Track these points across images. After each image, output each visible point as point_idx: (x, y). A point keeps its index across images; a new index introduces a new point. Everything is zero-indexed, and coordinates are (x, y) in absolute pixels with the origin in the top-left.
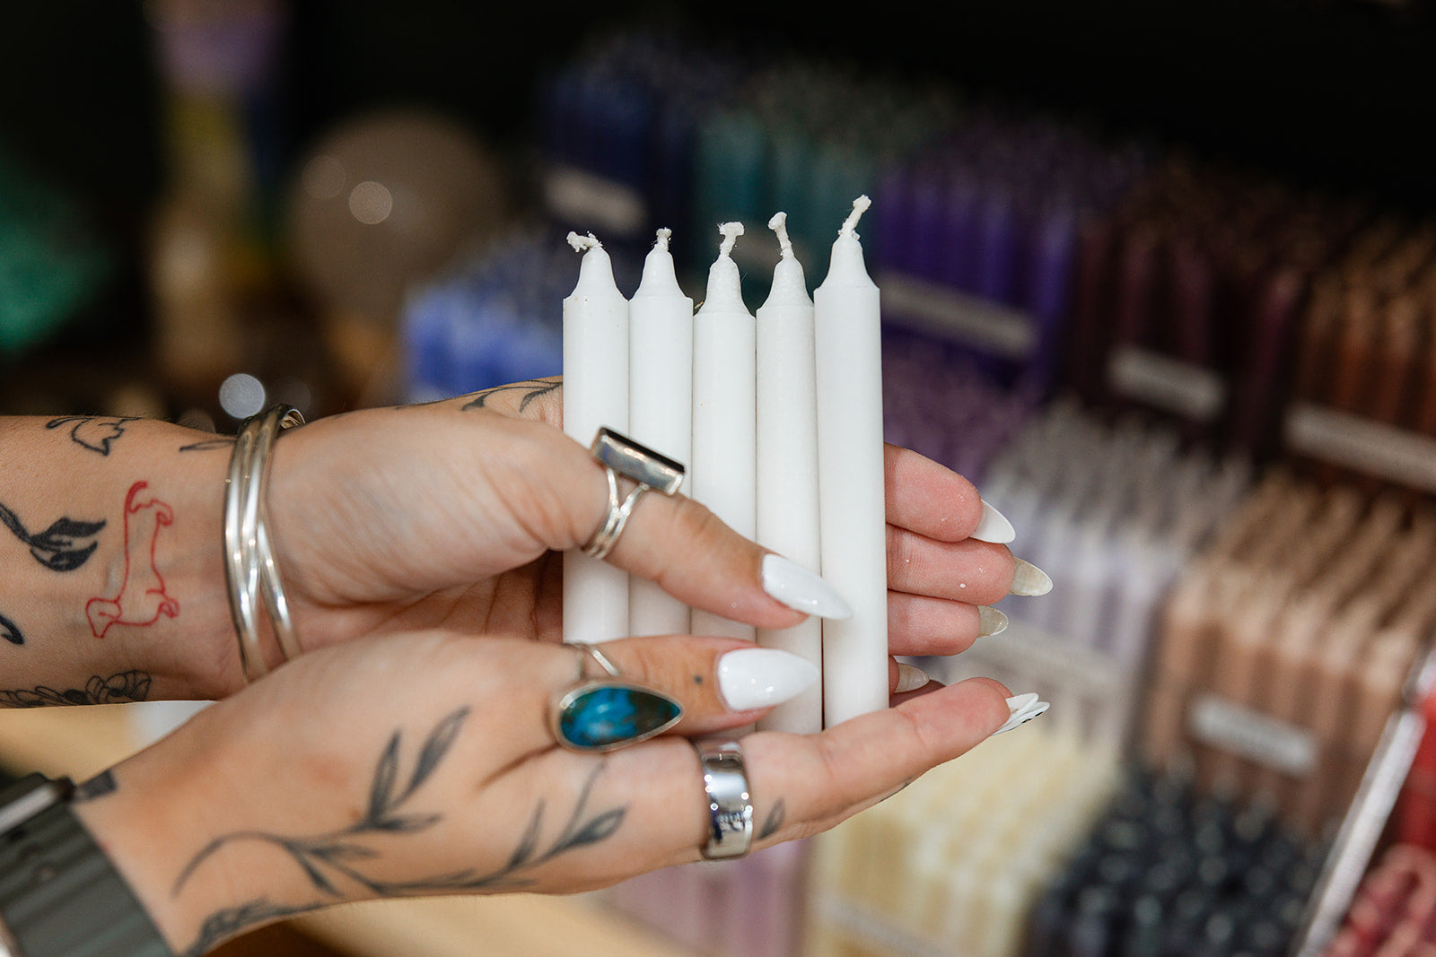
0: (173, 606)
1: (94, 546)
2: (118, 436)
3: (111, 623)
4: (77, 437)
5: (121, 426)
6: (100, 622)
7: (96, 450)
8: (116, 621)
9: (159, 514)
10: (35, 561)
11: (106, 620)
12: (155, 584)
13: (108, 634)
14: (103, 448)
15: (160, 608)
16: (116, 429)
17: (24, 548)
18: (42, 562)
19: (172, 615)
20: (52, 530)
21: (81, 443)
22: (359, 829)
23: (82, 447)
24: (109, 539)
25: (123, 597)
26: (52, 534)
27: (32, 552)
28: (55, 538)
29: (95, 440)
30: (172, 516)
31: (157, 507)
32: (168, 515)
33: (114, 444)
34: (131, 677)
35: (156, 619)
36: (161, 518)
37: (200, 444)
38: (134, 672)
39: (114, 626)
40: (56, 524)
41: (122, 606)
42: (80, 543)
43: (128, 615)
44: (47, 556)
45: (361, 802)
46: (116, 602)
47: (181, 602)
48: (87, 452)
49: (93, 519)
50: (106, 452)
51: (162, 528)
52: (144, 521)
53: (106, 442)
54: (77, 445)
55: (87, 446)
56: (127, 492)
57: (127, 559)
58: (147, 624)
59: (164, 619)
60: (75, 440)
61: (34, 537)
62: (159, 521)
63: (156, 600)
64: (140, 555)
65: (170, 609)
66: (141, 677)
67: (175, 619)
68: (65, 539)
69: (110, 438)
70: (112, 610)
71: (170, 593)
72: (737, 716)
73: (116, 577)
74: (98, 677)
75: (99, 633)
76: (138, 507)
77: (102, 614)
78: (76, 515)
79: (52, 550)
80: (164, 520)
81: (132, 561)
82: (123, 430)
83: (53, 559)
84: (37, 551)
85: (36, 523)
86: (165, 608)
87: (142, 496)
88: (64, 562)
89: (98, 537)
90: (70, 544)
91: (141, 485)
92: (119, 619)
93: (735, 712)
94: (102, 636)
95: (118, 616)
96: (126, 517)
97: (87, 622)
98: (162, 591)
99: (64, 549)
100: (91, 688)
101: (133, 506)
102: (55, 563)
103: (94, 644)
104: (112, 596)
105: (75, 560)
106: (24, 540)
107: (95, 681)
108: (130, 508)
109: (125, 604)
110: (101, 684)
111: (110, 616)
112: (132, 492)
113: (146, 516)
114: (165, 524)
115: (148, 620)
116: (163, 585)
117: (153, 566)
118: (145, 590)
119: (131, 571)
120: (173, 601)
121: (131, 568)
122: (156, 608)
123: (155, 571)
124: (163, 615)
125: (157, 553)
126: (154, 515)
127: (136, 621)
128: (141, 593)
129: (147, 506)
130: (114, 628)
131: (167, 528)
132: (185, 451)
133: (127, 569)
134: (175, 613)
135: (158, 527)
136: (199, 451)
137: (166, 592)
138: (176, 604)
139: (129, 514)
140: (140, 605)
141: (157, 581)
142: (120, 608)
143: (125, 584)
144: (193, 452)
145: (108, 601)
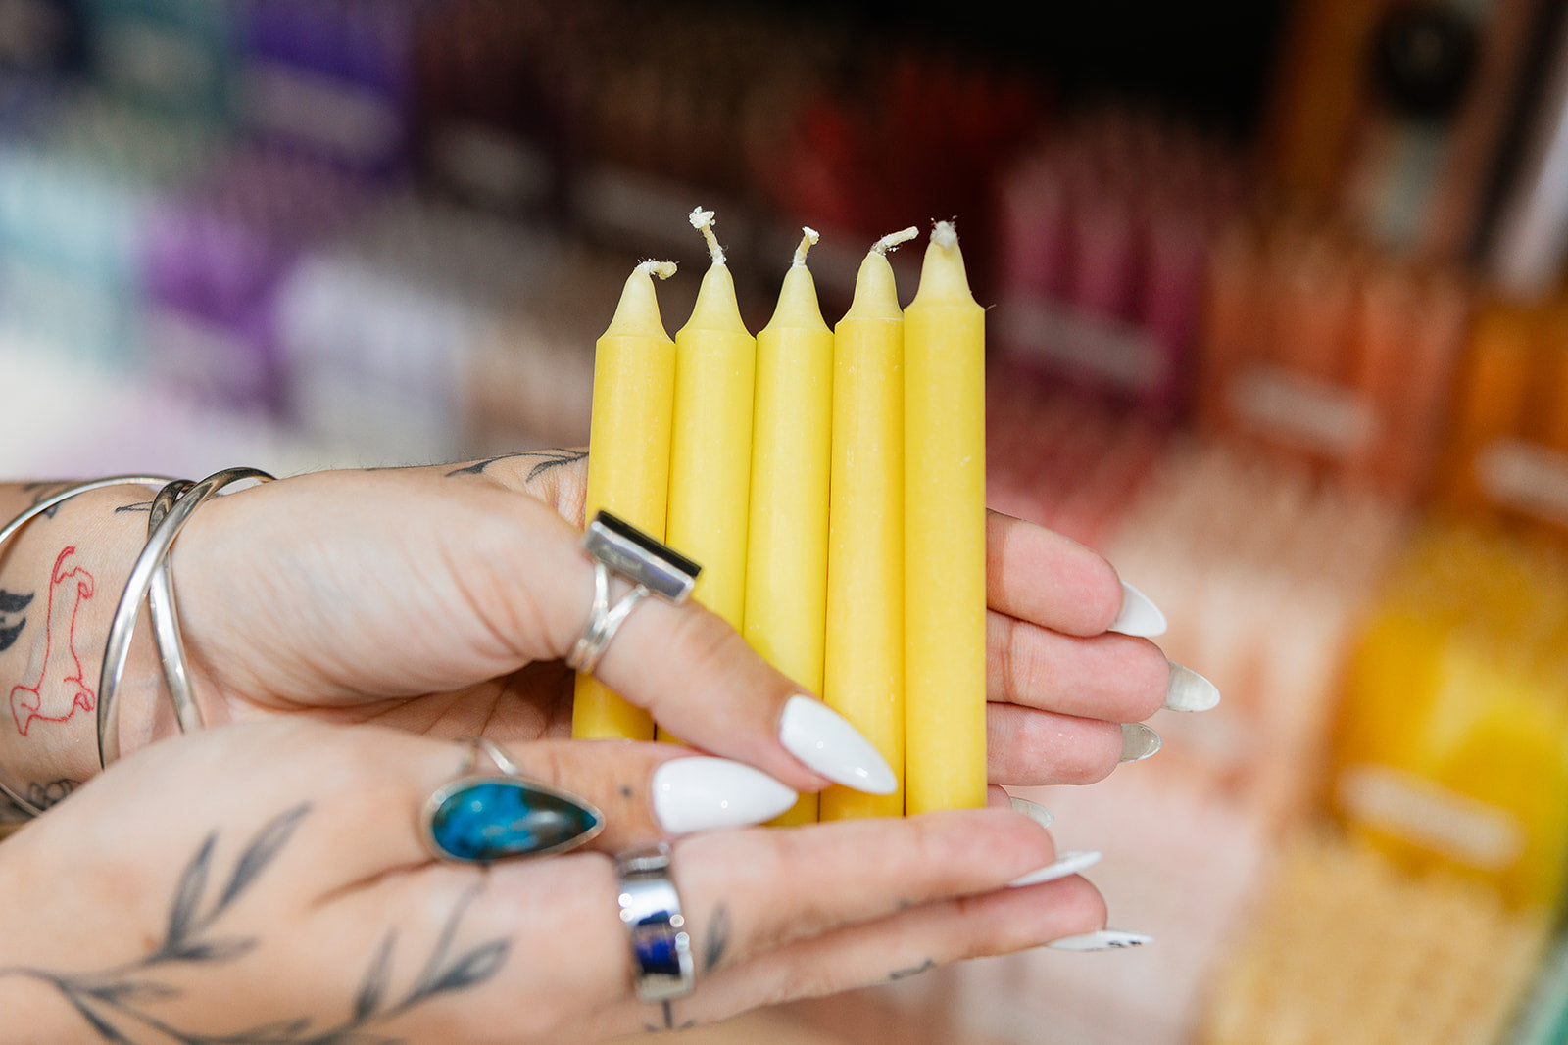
0: (88, 696)
1: (23, 623)
3: (30, 718)
6: (23, 716)
8: (35, 715)
9: (80, 584)
11: (28, 713)
12: (75, 673)
13: (28, 732)
14: (52, 510)
15: (77, 702)
19: (88, 709)
22: (154, 960)
24: (36, 614)
25: (43, 684)
30: (92, 585)
31: (80, 576)
32: (91, 589)
33: (61, 505)
34: (66, 787)
35: (72, 713)
36: (83, 588)
37: (137, 504)
38: (66, 780)
39: (35, 719)
41: (41, 697)
42: (11, 620)
43: (48, 709)
46: (35, 691)
49: (24, 591)
50: (51, 515)
51: (82, 599)
52: (67, 593)
56: (54, 560)
58: (64, 719)
59: (81, 713)
62: (80, 592)
63: (73, 689)
64: (60, 633)
65: (87, 702)
67: (91, 713)
70: (32, 700)
71: (87, 681)
73: (38, 661)
75: (23, 729)
76: (62, 577)
77: (24, 705)
78: (11, 588)
80: (85, 593)
81: (51, 639)
86: (81, 699)
87: (69, 563)
89: (27, 612)
91: (69, 551)
92: (39, 712)
94: (25, 733)
95: (38, 709)
96: (51, 588)
97: (12, 716)
98: (79, 679)
100: (34, 796)
101: (59, 576)
103: (18, 741)
104: (33, 684)
105: (7, 639)
107: (35, 788)
108: (56, 580)
109: (44, 692)
110: (42, 794)
111: (31, 709)
112: (60, 559)
113: (70, 587)
114: (86, 597)
115: (65, 715)
116: (80, 671)
117: (71, 647)
118: (63, 677)
119: (50, 654)
120: (89, 691)
121: (52, 650)
122: (73, 699)
123: (73, 654)
124: (79, 707)
125: (76, 631)
126: (76, 586)
127: (53, 715)
128: (59, 681)
129: (72, 575)
130: (34, 724)
131: (87, 602)
132: (120, 512)
133: (48, 652)
134: (91, 705)
135: (78, 600)
136: (133, 513)
137: (83, 680)
138: (93, 695)
139: (55, 584)
140: (57, 696)
141: (75, 666)
142: (39, 699)
143: (45, 669)
144: (126, 514)
145: (29, 690)
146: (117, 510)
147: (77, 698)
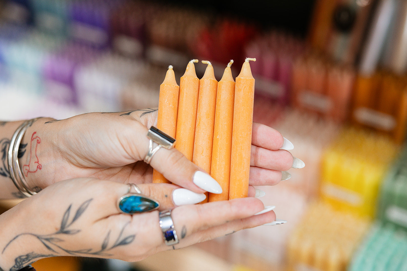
0: (40, 166)
1: (25, 151)
3: (28, 172)
6: (26, 172)
8: (29, 171)
9: (37, 140)
12: (37, 161)
13: (28, 176)
15: (37, 168)
19: (40, 169)
22: (58, 233)
24: (28, 148)
25: (30, 164)
31: (38, 138)
32: (40, 141)
35: (37, 170)
37: (50, 121)
38: (37, 187)
42: (23, 150)
43: (31, 170)
45: (58, 226)
46: (29, 166)
49: (26, 143)
51: (38, 144)
58: (35, 172)
62: (37, 142)
63: (37, 164)
64: (33, 152)
66: (39, 189)
67: (41, 170)
71: (40, 163)
73: (29, 158)
75: (26, 175)
76: (34, 139)
77: (26, 169)
78: (22, 143)
80: (39, 142)
81: (32, 154)
86: (39, 167)
87: (35, 136)
88: (20, 155)
89: (26, 148)
90: (21, 150)
91: (35, 133)
96: (31, 142)
97: (24, 172)
98: (38, 162)
99: (20, 152)
101: (33, 139)
104: (28, 164)
105: (22, 155)
108: (32, 139)
109: (30, 166)
111: (28, 170)
112: (33, 135)
113: (35, 141)
114: (39, 143)
115: (35, 170)
116: (38, 160)
117: (36, 155)
118: (34, 162)
119: (32, 157)
120: (40, 165)
121: (32, 156)
122: (37, 167)
123: (36, 156)
124: (38, 169)
125: (37, 151)
126: (37, 141)
127: (33, 171)
128: (34, 163)
129: (35, 138)
130: (29, 173)
131: (39, 144)
132: (46, 123)
133: (31, 157)
134: (41, 168)
135: (37, 144)
136: (49, 123)
137: (39, 163)
138: (41, 166)
139: (32, 141)
140: (34, 167)
141: (37, 159)
142: (29, 168)
143: (30, 160)
144: (48, 123)
145: (27, 166)
146: (45, 123)
147: (38, 167)
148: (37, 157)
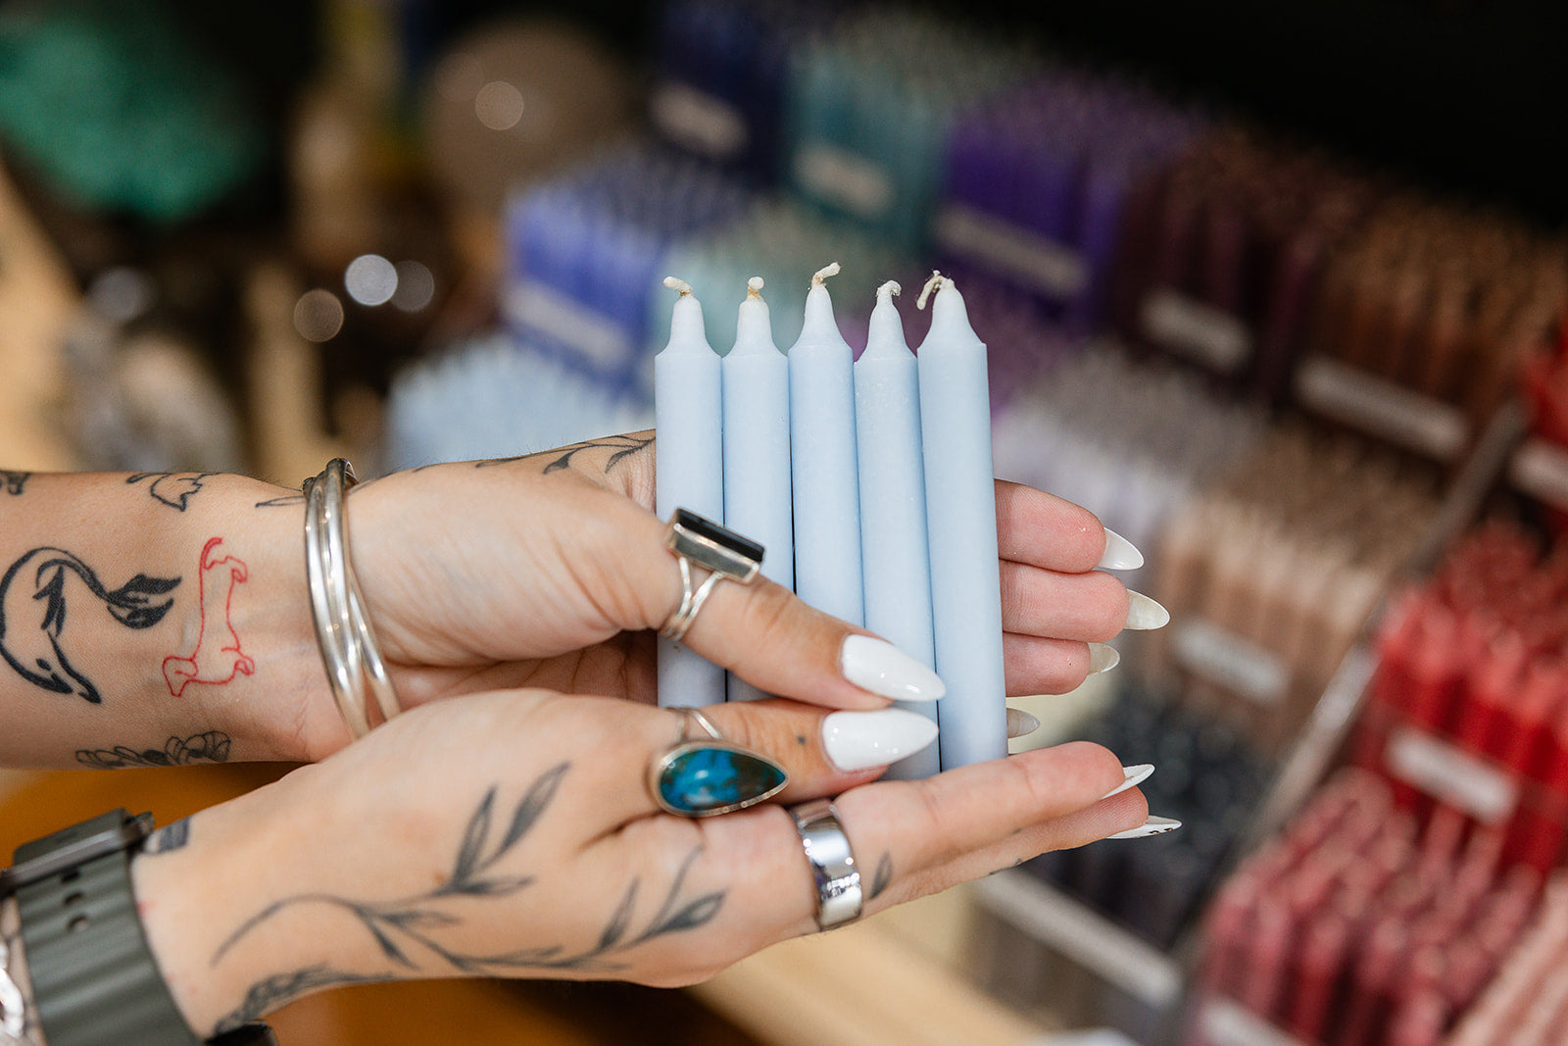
0: (248, 662)
1: (170, 603)
2: (196, 491)
3: (187, 682)
4: (155, 492)
5: (199, 482)
6: (177, 681)
7: (174, 505)
8: (192, 680)
9: (233, 571)
10: (112, 618)
11: (184, 678)
12: (230, 642)
13: (185, 693)
14: (180, 503)
15: (237, 668)
16: (194, 484)
17: (102, 604)
18: (120, 619)
19: (248, 673)
20: (129, 587)
21: (159, 498)
22: (442, 892)
23: (160, 502)
24: (185, 595)
25: (198, 655)
26: (128, 591)
27: (109, 608)
28: (131, 595)
29: (173, 496)
30: (246, 572)
31: (231, 564)
32: (242, 570)
33: (191, 499)
34: (209, 738)
35: (232, 677)
36: (236, 574)
37: (276, 500)
38: (213, 733)
39: (191, 683)
40: (132, 580)
41: (198, 664)
42: (156, 600)
43: (203, 675)
44: (124, 613)
45: (447, 865)
46: (191, 660)
47: (256, 660)
48: (165, 507)
49: (170, 576)
50: (183, 508)
51: (237, 584)
52: (219, 577)
53: (183, 497)
54: (155, 500)
55: (165, 502)
56: (202, 549)
57: (203, 617)
58: (224, 682)
59: (240, 677)
60: (153, 495)
61: (111, 594)
62: (233, 577)
63: (233, 657)
64: (216, 615)
65: (246, 667)
66: (219, 739)
67: (251, 676)
68: (142, 596)
69: (188, 493)
70: (188, 668)
71: (246, 651)
72: (846, 776)
73: (192, 633)
74: (177, 738)
75: (177, 692)
76: (213, 563)
77: (178, 673)
78: (152, 573)
79: (130, 607)
80: (238, 577)
81: (207, 618)
82: (201, 485)
83: (129, 617)
84: (114, 608)
85: (113, 582)
86: (241, 666)
87: (216, 553)
88: (140, 619)
89: (175, 593)
90: (146, 601)
91: (215, 542)
92: (196, 678)
93: (844, 772)
94: (180, 695)
95: (195, 675)
96: (201, 574)
97: (164, 682)
98: (238, 649)
99: (140, 606)
100: (171, 749)
101: (208, 563)
102: (131, 621)
103: (171, 702)
104: (189, 655)
105: (152, 617)
106: (101, 596)
107: (174, 742)
108: (205, 565)
109: (200, 661)
110: (180, 745)
111: (186, 675)
112: (207, 548)
113: (221, 573)
114: (240, 581)
115: (224, 678)
116: (238, 642)
117: (228, 623)
118: (220, 648)
119: (206, 629)
120: (248, 658)
121: (207, 625)
122: (233, 665)
123: (231, 629)
124: (239, 673)
125: (232, 610)
126: (229, 572)
127: (212, 680)
128: (217, 651)
129: (222, 563)
130: (191, 687)
131: (242, 585)
132: (260, 507)
133: (202, 627)
134: (251, 670)
135: (233, 584)
136: (274, 508)
137: (241, 650)
138: (252, 661)
139: (205, 573)
140: (216, 663)
141: (232, 638)
142: (196, 666)
143: (200, 642)
144: (268, 509)
145: (184, 659)
146: (257, 505)
147: (236, 664)
148: (233, 632)
